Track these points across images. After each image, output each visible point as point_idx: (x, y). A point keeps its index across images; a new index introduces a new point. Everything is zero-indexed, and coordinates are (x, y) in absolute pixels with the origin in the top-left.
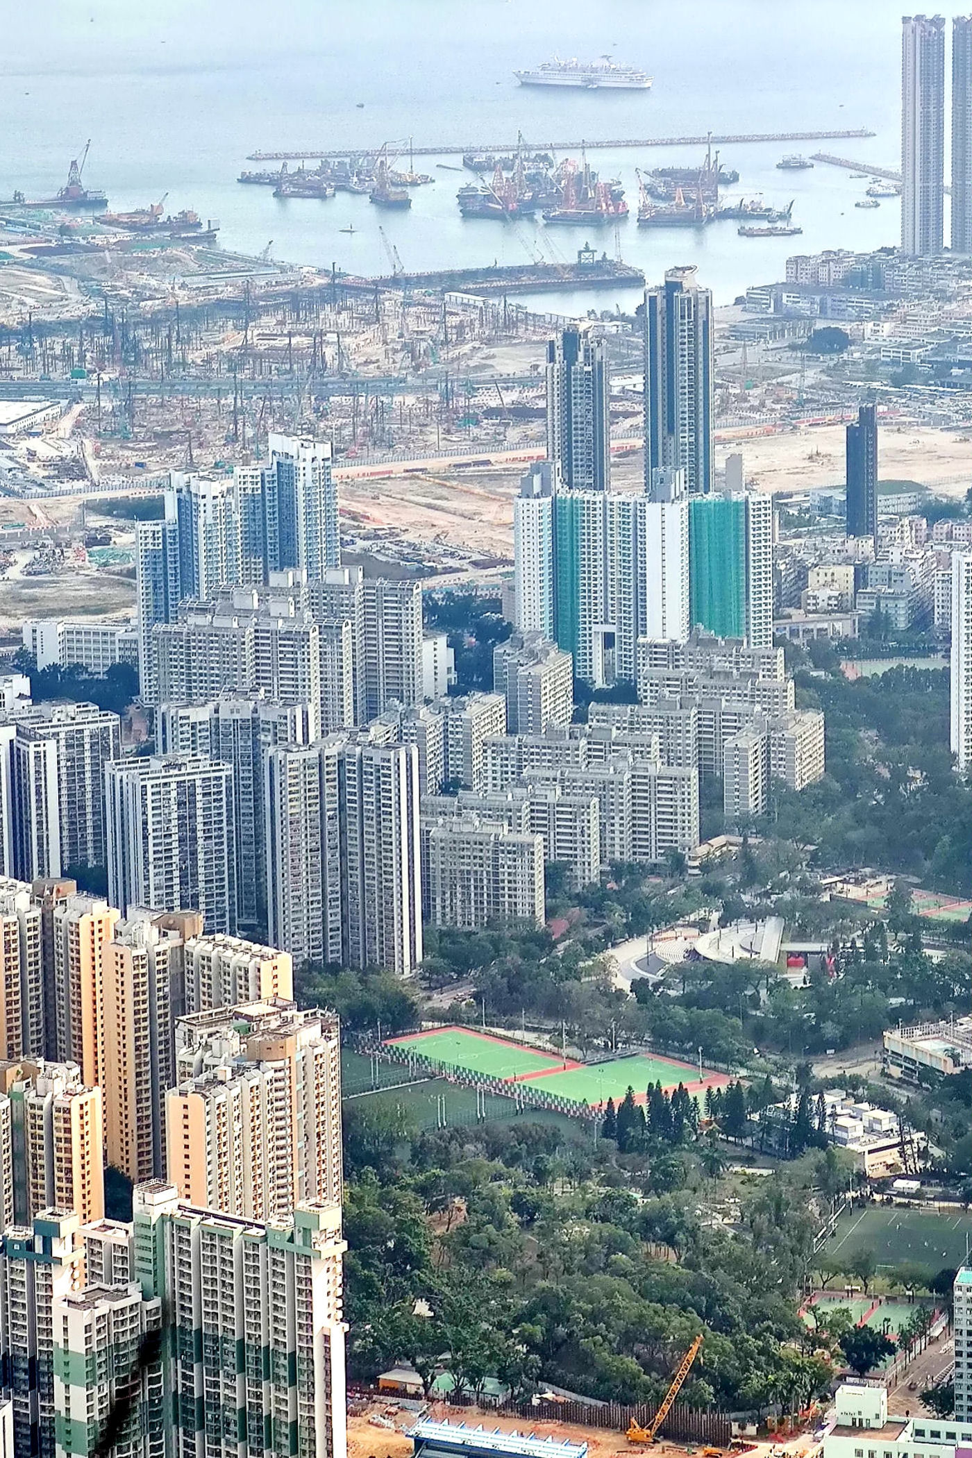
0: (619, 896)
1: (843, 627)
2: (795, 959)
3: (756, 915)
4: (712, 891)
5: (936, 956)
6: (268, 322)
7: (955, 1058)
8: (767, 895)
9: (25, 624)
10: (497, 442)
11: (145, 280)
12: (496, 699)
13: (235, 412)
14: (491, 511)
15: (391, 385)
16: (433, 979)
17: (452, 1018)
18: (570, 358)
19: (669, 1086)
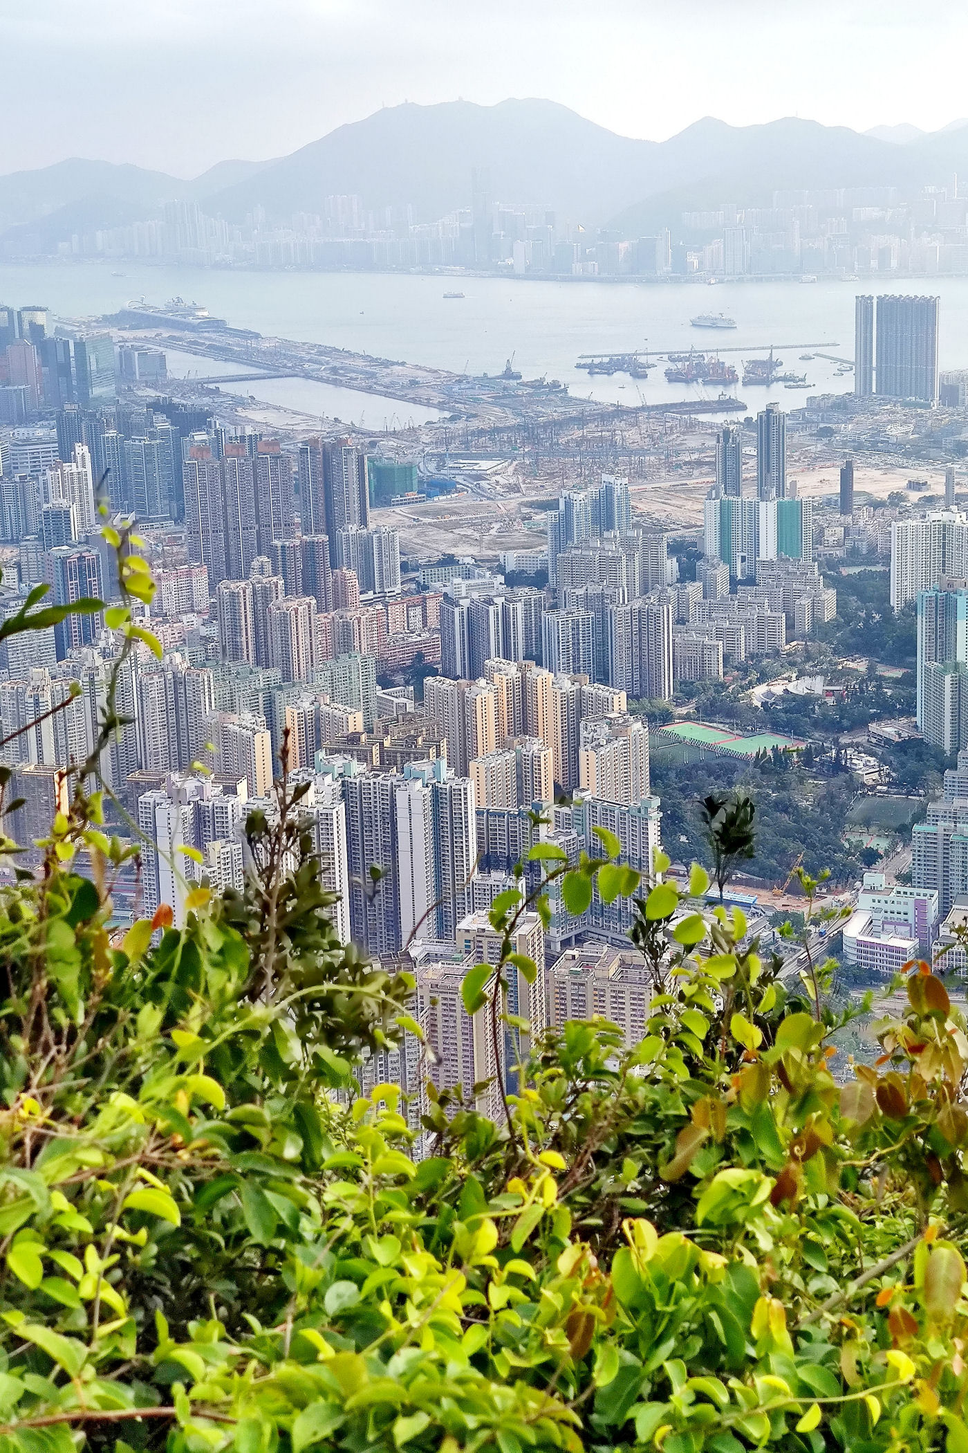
0: (755, 667)
1: (839, 553)
2: (829, 693)
3: (811, 675)
4: (793, 664)
5: (889, 692)
6: (592, 426)
7: (900, 735)
8: (815, 666)
9: (501, 553)
10: (690, 476)
11: (540, 409)
12: (699, 584)
13: (581, 464)
14: (689, 505)
15: (645, 452)
16: (679, 703)
17: (687, 718)
18: (726, 441)
19: (781, 747)
